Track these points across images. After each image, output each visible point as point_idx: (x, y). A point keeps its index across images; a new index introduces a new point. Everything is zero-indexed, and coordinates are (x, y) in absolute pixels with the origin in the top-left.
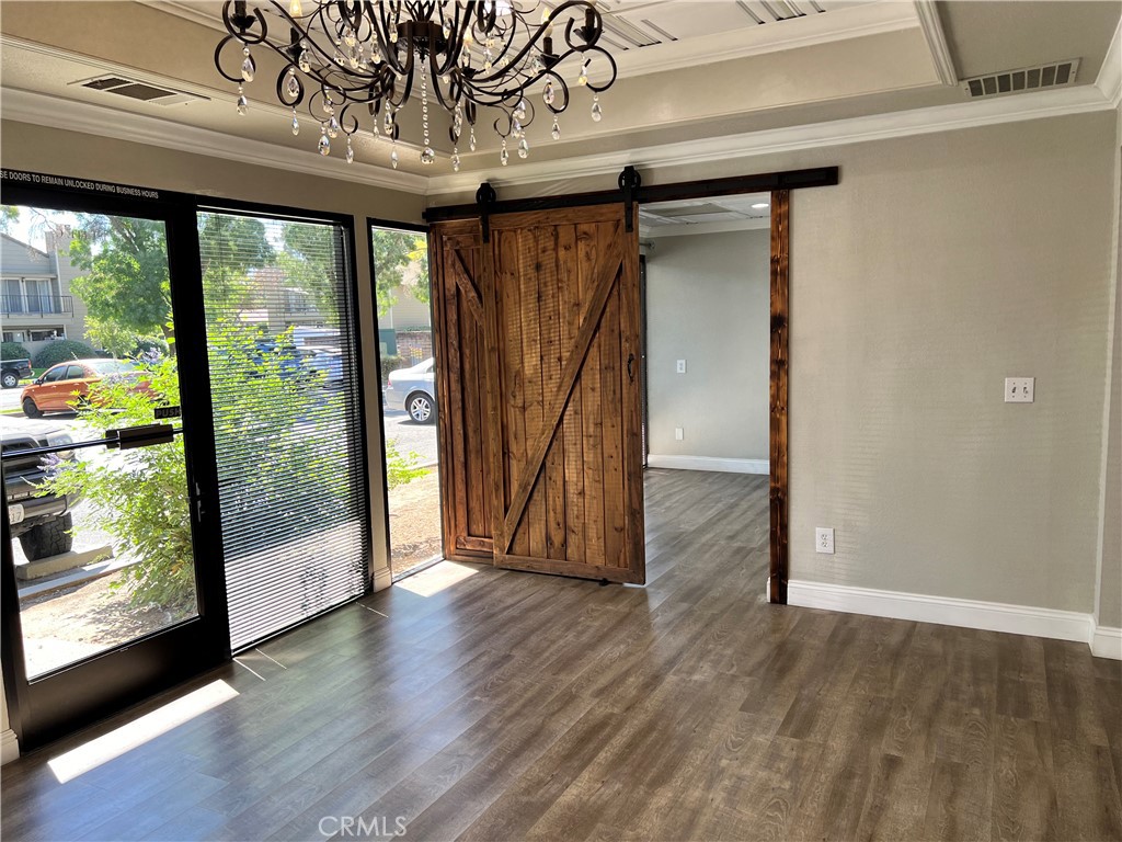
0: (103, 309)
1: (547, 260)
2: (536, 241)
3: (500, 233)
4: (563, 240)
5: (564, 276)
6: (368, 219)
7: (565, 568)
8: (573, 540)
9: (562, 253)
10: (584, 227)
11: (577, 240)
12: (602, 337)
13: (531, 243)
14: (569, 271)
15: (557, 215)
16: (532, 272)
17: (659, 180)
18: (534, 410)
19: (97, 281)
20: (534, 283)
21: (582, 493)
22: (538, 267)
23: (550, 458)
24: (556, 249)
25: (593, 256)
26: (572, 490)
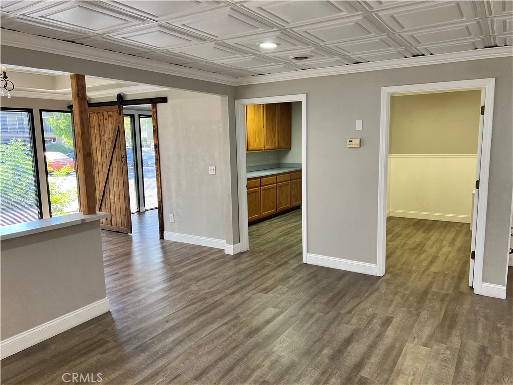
0: (60, 132)
1: (101, 123)
2: (98, 117)
3: (89, 114)
4: (105, 117)
5: (106, 129)
6: (40, 110)
7: (111, 227)
8: (113, 218)
9: (105, 121)
10: (110, 113)
11: (108, 117)
12: (117, 150)
13: (97, 118)
14: (107, 127)
15: (102, 109)
16: (97, 127)
17: (128, 98)
18: (101, 174)
19: (58, 120)
20: (98, 131)
21: (114, 203)
22: (99, 126)
23: (106, 190)
24: (103, 120)
25: (112, 122)
26: (112, 201)
